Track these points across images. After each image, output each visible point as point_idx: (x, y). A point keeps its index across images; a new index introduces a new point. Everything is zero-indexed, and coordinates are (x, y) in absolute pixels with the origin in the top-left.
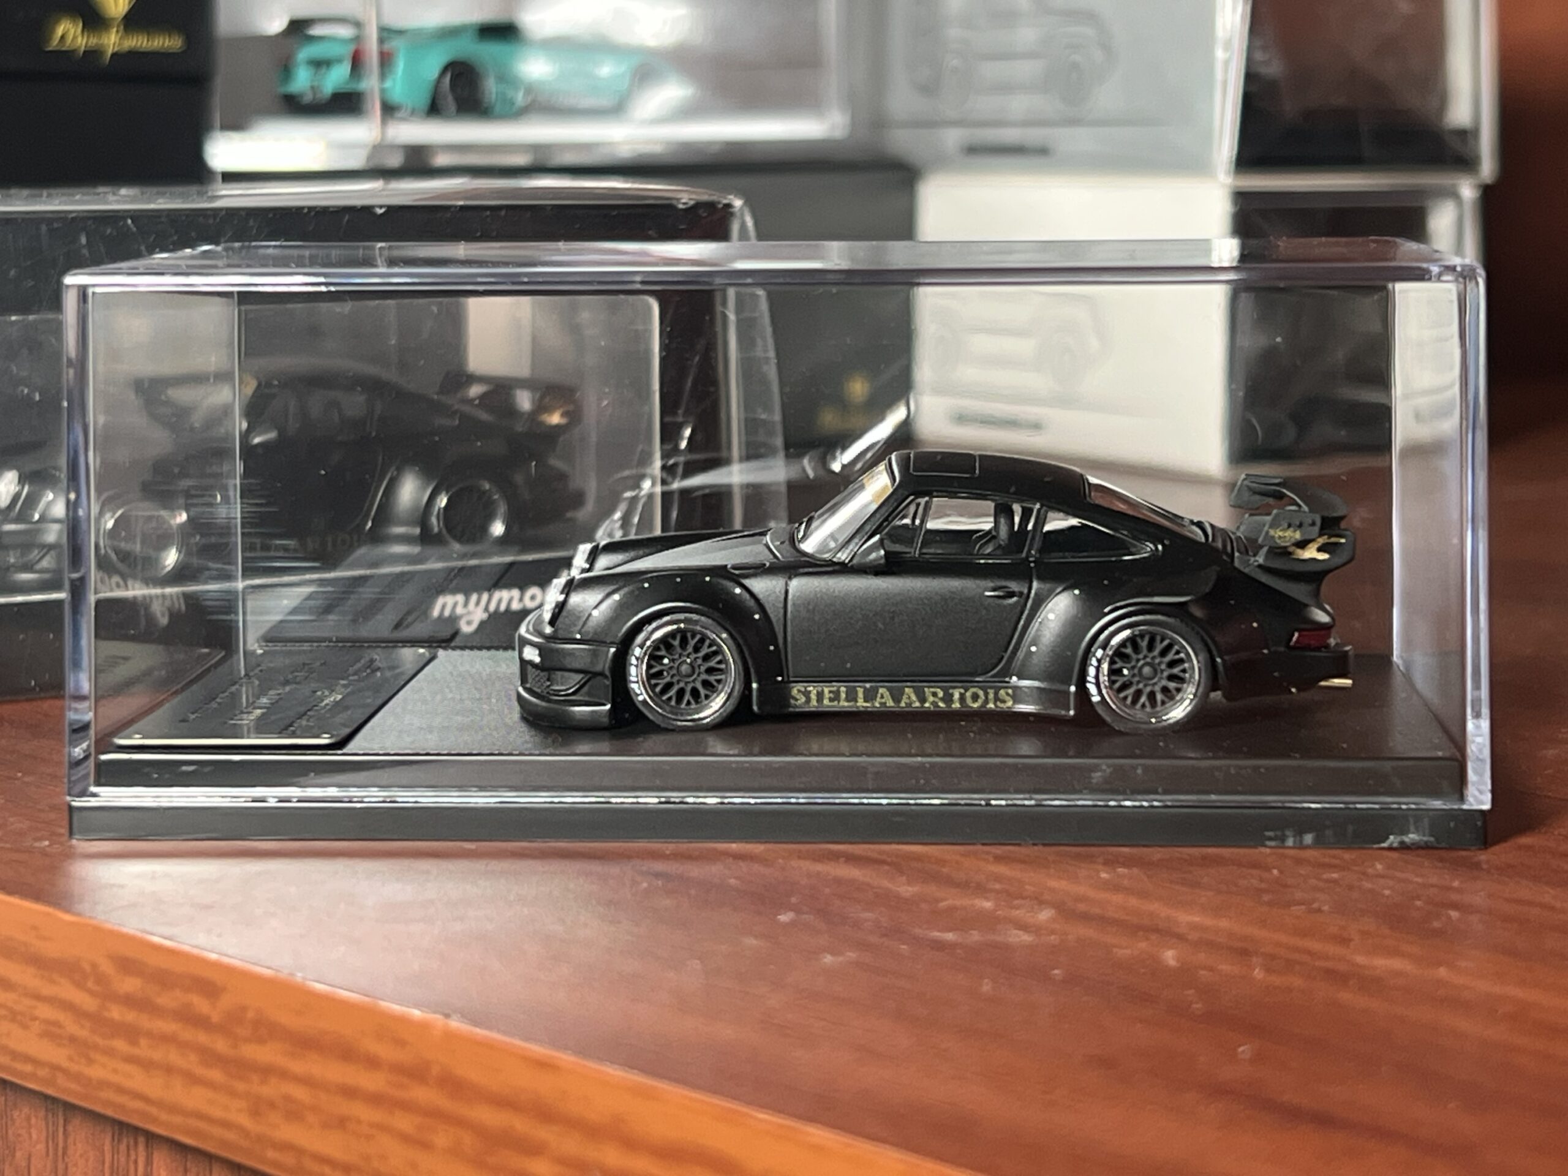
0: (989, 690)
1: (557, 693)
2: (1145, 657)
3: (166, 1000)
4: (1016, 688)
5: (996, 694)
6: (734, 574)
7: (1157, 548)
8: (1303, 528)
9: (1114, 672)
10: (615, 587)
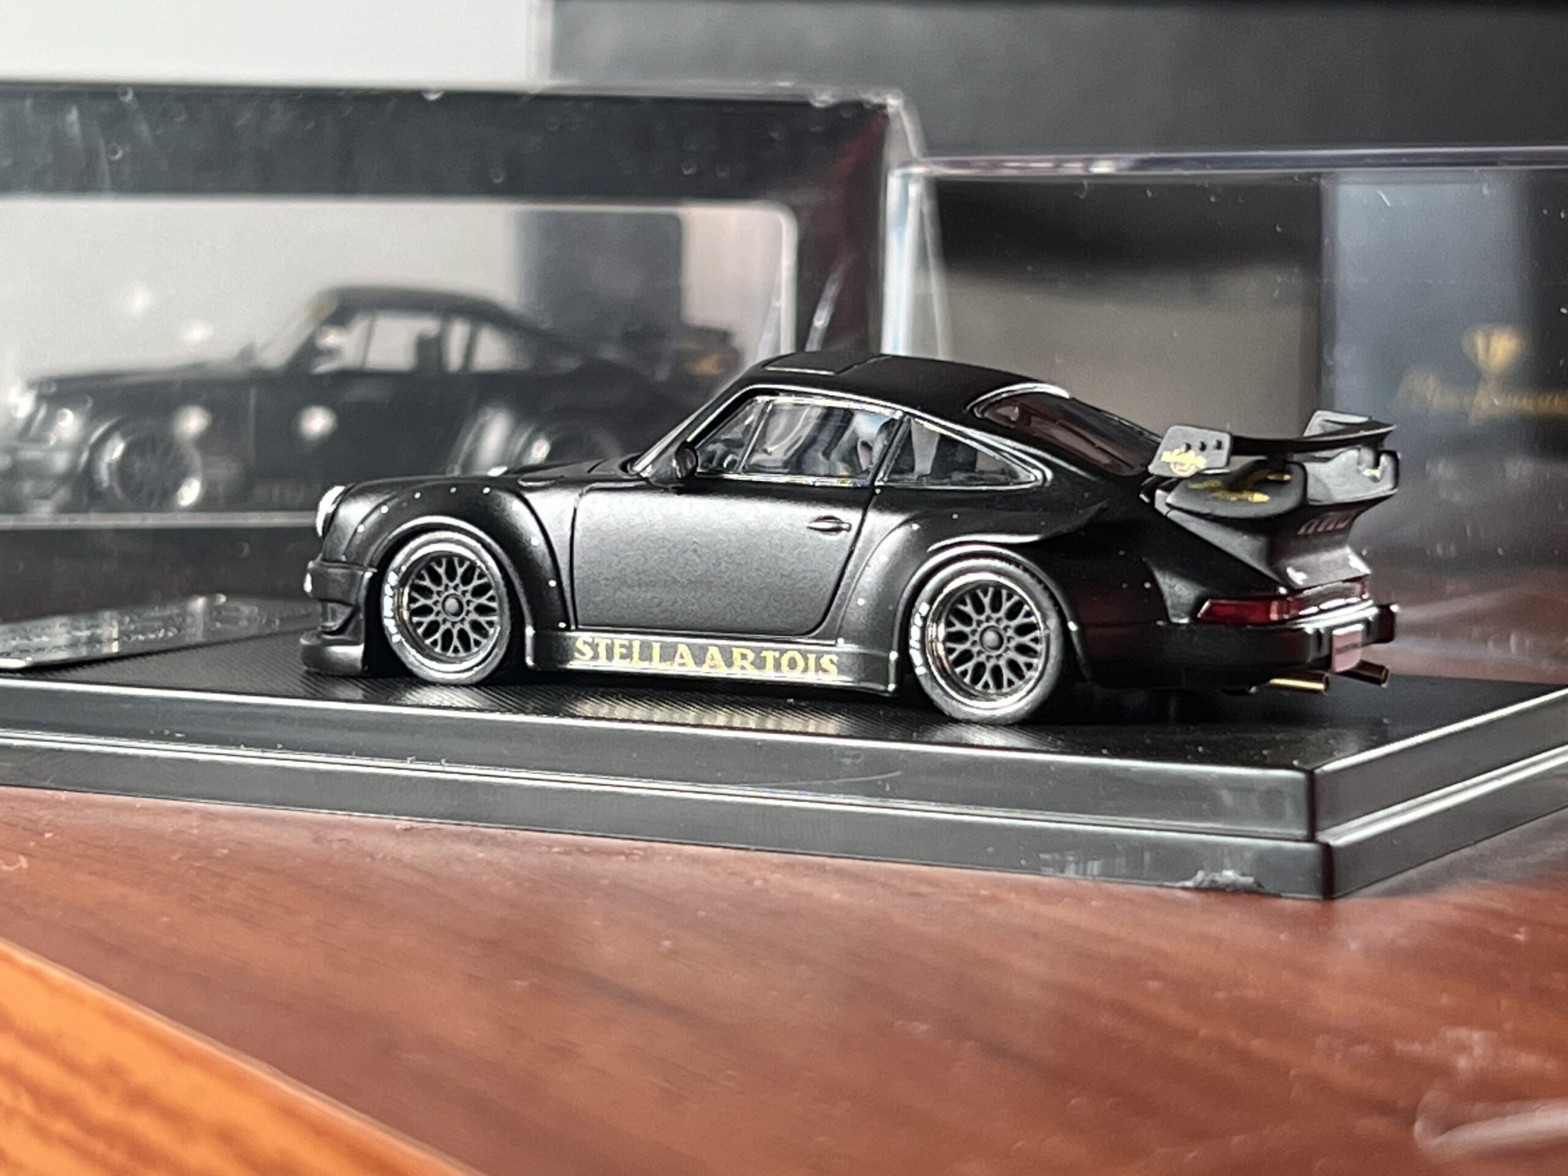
0: (809, 655)
1: (326, 630)
2: (988, 619)
4: (841, 654)
5: (818, 659)
7: (1044, 477)
8: (1206, 452)
10: (387, 497)
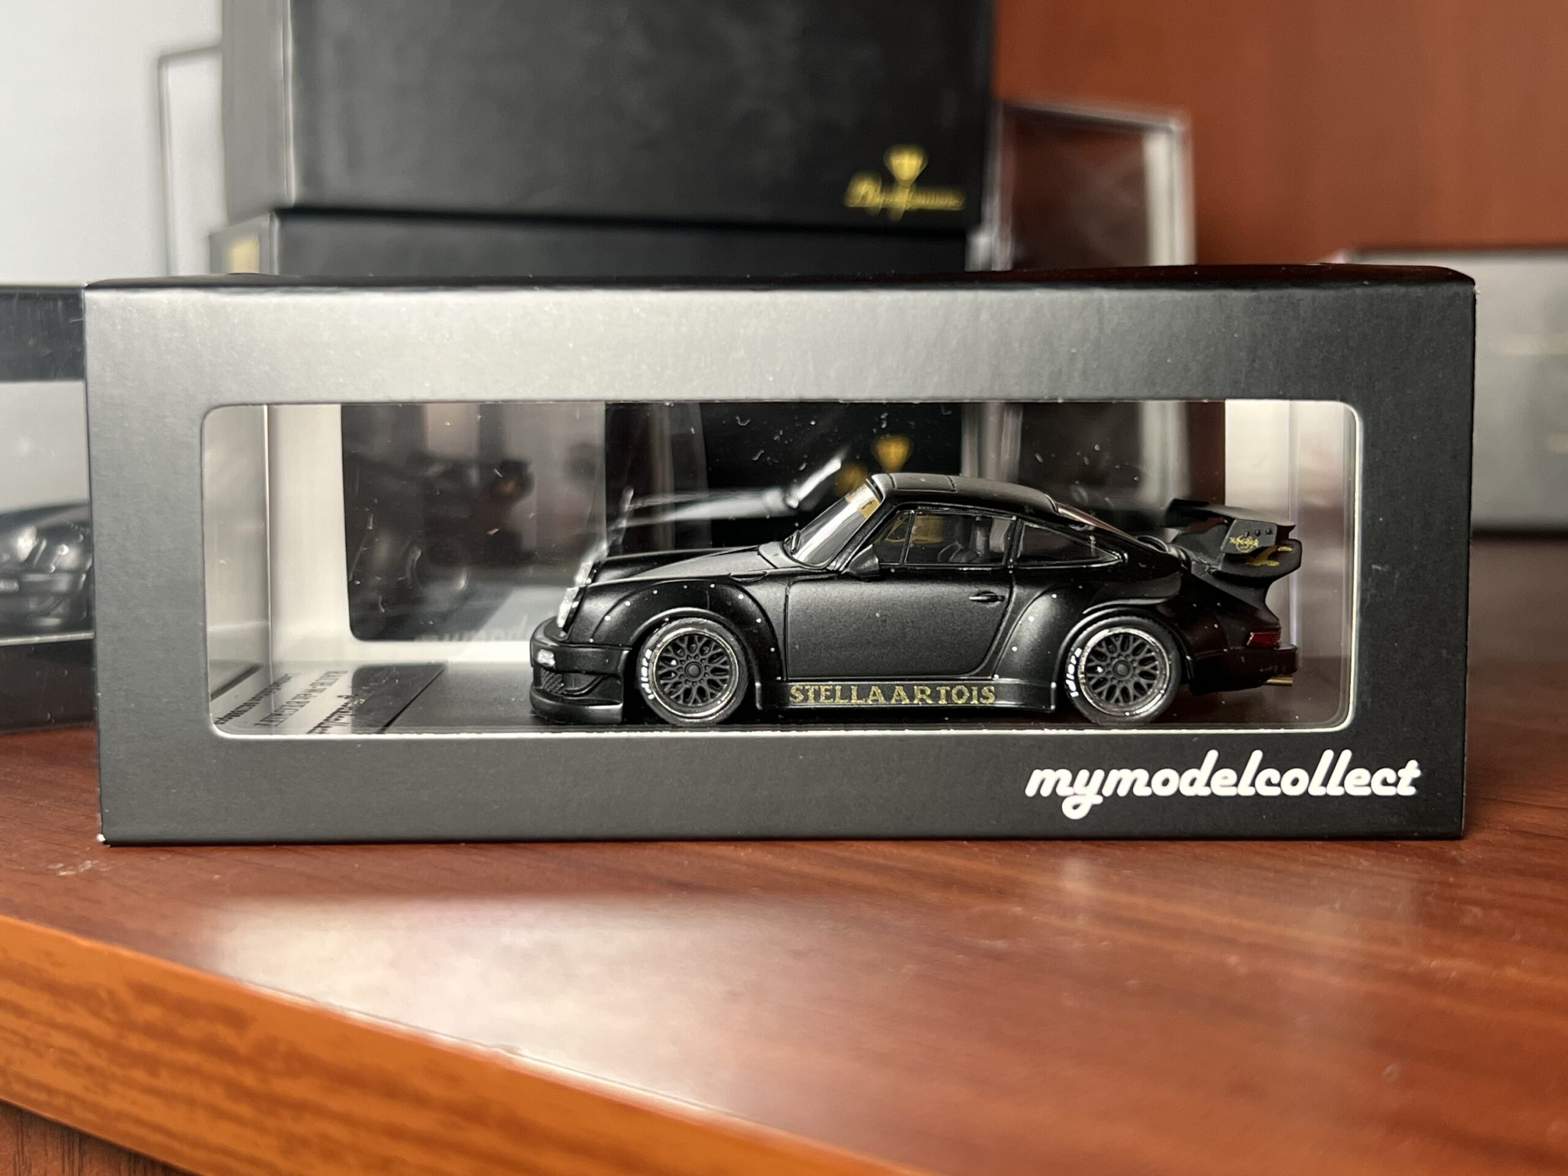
0: (973, 688)
1: (570, 694)
2: (1119, 655)
3: (190, 1030)
4: (996, 686)
5: (979, 691)
6: (737, 582)
7: (1123, 557)
8: (1261, 536)
9: (1090, 670)
10: (625, 594)
